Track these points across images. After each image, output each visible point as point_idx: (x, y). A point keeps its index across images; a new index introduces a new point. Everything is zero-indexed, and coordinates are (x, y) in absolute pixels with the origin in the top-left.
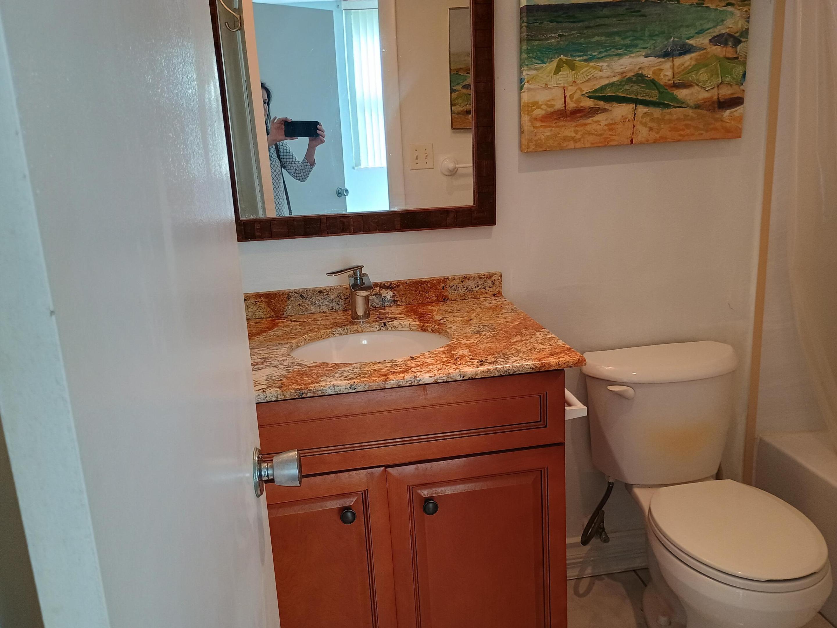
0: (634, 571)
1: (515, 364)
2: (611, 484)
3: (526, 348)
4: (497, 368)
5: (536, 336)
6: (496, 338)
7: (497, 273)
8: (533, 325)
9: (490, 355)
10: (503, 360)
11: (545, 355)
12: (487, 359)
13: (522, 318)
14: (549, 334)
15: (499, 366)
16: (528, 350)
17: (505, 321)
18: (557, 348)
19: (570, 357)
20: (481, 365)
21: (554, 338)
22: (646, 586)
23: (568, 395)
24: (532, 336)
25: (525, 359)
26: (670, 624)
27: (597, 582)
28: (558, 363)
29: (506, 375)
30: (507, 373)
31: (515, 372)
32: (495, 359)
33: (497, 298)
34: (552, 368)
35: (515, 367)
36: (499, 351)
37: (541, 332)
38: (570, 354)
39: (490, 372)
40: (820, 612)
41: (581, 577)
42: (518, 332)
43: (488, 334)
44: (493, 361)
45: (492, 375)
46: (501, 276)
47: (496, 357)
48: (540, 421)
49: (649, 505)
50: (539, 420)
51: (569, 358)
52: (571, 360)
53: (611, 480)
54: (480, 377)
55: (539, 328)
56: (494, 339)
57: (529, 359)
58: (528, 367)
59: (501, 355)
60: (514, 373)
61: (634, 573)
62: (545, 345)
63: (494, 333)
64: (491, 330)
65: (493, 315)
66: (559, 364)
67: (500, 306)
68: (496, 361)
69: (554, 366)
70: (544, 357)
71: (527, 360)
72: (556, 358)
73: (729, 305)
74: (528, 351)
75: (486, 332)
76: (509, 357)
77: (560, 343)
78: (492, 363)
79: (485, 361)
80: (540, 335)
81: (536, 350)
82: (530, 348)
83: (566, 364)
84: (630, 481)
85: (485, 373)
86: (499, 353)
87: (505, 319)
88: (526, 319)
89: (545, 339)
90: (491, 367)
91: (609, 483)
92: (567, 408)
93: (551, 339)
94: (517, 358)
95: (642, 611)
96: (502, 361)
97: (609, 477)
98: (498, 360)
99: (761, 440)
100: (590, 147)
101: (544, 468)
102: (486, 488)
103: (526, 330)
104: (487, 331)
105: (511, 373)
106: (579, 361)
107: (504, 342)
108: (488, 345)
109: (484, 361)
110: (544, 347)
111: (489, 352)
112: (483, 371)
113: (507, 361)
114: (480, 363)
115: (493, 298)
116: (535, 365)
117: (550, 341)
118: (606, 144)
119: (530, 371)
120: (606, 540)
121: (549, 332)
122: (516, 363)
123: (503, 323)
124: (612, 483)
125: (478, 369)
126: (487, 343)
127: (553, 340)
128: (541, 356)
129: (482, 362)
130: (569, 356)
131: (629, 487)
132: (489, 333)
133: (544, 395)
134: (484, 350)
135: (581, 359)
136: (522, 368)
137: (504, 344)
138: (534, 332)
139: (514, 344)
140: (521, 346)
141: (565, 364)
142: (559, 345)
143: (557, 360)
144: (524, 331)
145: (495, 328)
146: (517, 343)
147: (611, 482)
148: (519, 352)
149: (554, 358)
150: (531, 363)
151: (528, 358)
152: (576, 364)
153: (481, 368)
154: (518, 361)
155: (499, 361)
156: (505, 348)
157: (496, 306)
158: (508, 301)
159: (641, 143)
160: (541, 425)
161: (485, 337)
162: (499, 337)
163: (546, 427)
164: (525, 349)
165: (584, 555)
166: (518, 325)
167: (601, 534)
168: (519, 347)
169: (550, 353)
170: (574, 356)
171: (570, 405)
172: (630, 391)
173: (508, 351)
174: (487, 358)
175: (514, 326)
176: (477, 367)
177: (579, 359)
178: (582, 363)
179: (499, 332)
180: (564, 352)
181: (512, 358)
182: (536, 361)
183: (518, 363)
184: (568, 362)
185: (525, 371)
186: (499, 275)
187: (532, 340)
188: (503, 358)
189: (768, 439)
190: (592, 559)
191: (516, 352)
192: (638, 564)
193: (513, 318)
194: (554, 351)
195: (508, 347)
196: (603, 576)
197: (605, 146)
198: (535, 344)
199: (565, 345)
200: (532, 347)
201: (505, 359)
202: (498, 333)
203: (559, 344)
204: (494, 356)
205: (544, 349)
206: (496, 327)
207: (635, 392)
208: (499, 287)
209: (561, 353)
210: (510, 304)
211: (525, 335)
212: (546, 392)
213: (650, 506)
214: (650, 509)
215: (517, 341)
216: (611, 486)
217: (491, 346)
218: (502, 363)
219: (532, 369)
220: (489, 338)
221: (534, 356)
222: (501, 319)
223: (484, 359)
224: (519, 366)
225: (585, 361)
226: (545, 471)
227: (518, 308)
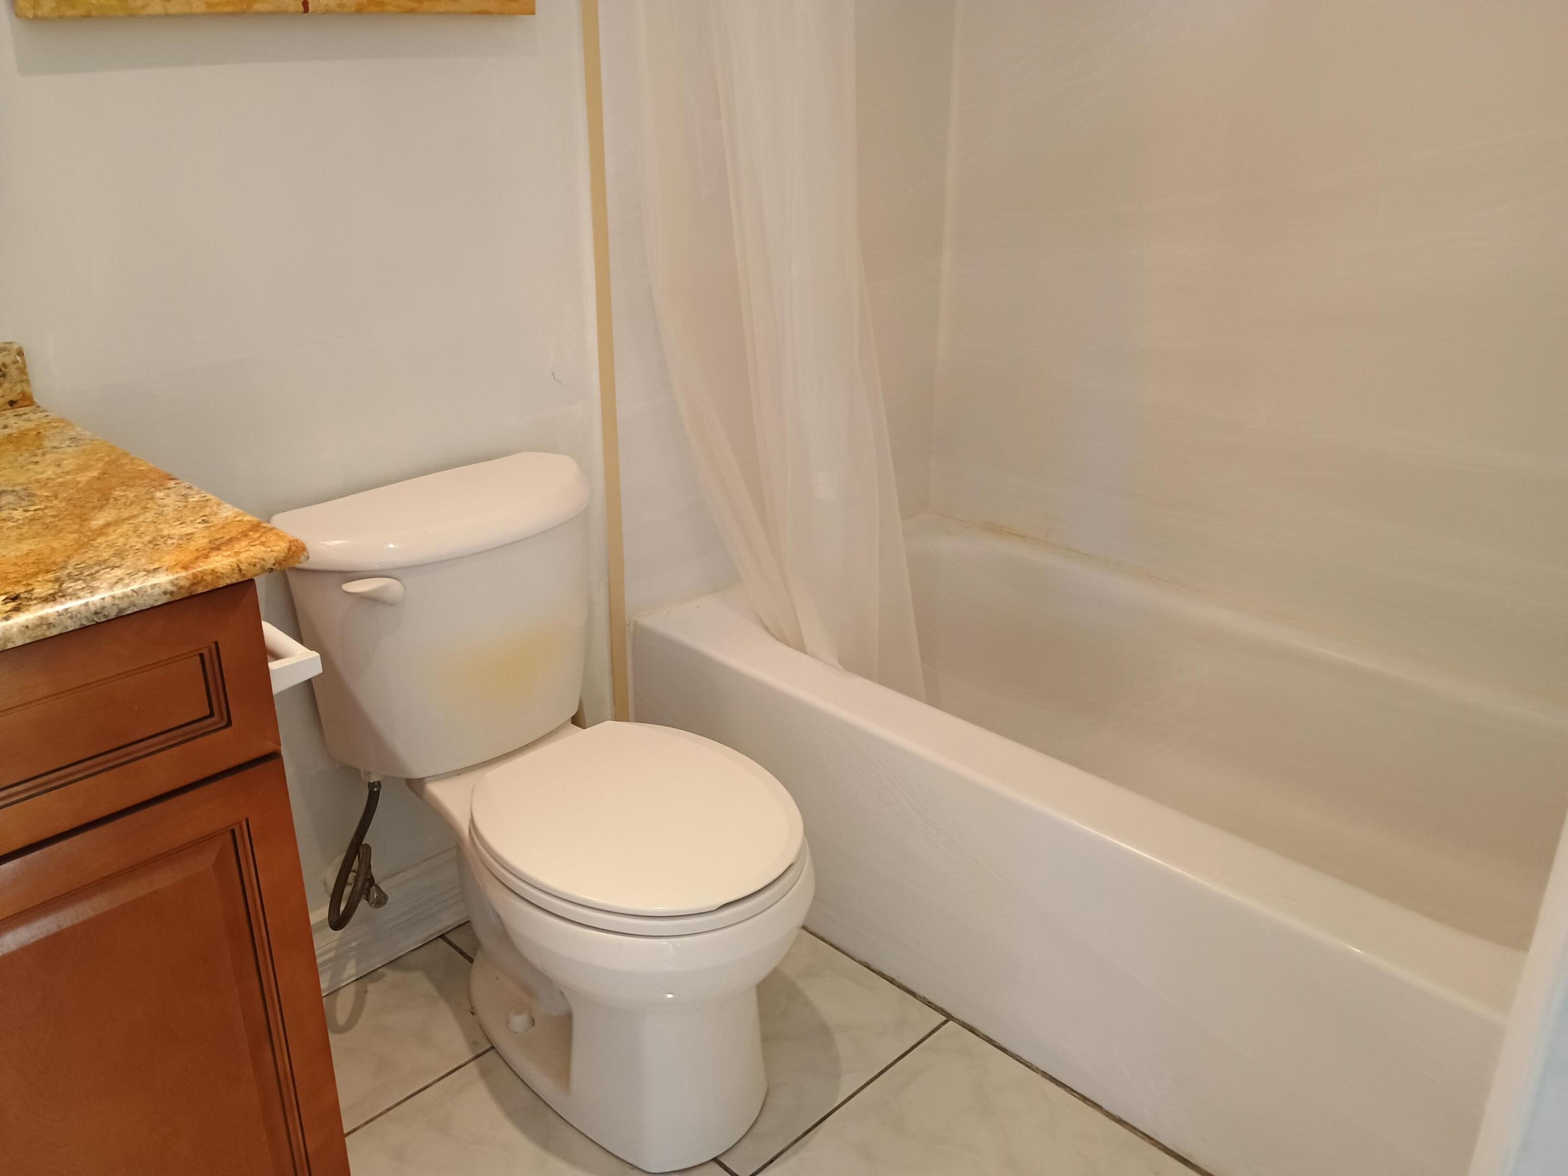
0: (442, 937)
1: (119, 591)
2: (376, 787)
3: (140, 540)
4: (66, 610)
5: (160, 502)
6: (44, 524)
7: (8, 346)
8: (143, 475)
9: (35, 575)
10: (80, 585)
11: (197, 550)
12: (30, 588)
13: (107, 459)
14: (192, 492)
15: (73, 604)
16: (145, 545)
17: (59, 470)
18: (223, 528)
19: (267, 547)
20: (17, 609)
21: (208, 500)
22: (471, 960)
23: (273, 634)
24: (147, 504)
25: (145, 570)
26: (533, 1023)
27: (371, 987)
28: (238, 565)
29: (98, 623)
30: (100, 618)
31: (121, 610)
32: (57, 587)
33: (20, 410)
34: (222, 583)
35: (119, 598)
36: (60, 559)
37: (169, 489)
38: (263, 539)
39: (50, 625)
40: (804, 928)
41: (337, 988)
42: (104, 499)
43: (18, 514)
44: (51, 592)
45: (54, 632)
46: (20, 353)
47: (57, 580)
48: (212, 715)
49: (469, 817)
50: (208, 712)
51: (263, 548)
52: (270, 554)
53: (374, 779)
54: (19, 643)
55: (163, 479)
56: (37, 527)
57: (155, 570)
58: (157, 591)
59: (70, 569)
60: (120, 615)
61: (440, 940)
62: (189, 523)
63: (35, 510)
64: (24, 503)
65: (20, 459)
66: (240, 570)
67: (34, 433)
68: (60, 591)
69: (228, 577)
70: (197, 558)
71: (149, 572)
72: (229, 556)
73: (553, 375)
74: (146, 548)
75: (10, 509)
76: (97, 572)
77: (227, 511)
78: (50, 598)
79: (26, 595)
80: (168, 499)
81: (170, 542)
82: (149, 538)
83: (258, 566)
84: (418, 773)
85: (32, 630)
86: (63, 565)
87: (59, 466)
88: (117, 459)
89: (185, 506)
90: (50, 610)
91: (371, 786)
92: (273, 665)
93: (204, 503)
94: (118, 572)
95: (473, 1013)
96: (79, 587)
97: (370, 772)
98: (64, 586)
99: (636, 625)
100: (204, 15)
101: (240, 823)
102: (91, 914)
103: (125, 491)
104: (11, 506)
105: (113, 614)
106: (289, 554)
107: (71, 533)
108: (25, 547)
109: (22, 596)
110: (189, 530)
111: (31, 566)
112: (27, 627)
113: (95, 584)
114: (11, 605)
115: (10, 413)
116: (175, 582)
117: (200, 511)
118: (245, 6)
119: (165, 599)
120: (382, 900)
121: (190, 488)
122: (120, 586)
123: (54, 477)
124: (376, 784)
125: (10, 622)
126: (19, 540)
127: (207, 506)
128: (186, 557)
129: (18, 602)
130: (263, 545)
131: (416, 786)
132: (20, 510)
133: (210, 652)
134: (15, 564)
135: (294, 548)
136: (142, 596)
137: (73, 536)
138: (147, 493)
139: (102, 531)
140: (121, 536)
141: (255, 565)
142: (227, 518)
143: (233, 560)
144: (121, 493)
145: (34, 495)
146: (110, 530)
147: (374, 782)
148: (120, 554)
149: (223, 556)
150: (163, 580)
151: (152, 567)
152: (285, 560)
153: (21, 619)
154: (127, 581)
155: (70, 590)
156: (80, 549)
157: (23, 434)
158: (54, 415)
159: (327, 12)
160: (215, 724)
161: (10, 524)
162: (53, 520)
163: (229, 724)
164: (138, 542)
165: (336, 942)
166: (98, 478)
167: (369, 891)
168: (117, 539)
169: (210, 542)
170: (274, 543)
171: (277, 657)
172: (392, 587)
173: (89, 555)
174: (29, 585)
175: (89, 482)
176: (7, 619)
177: (289, 549)
178: (299, 557)
179: (49, 504)
180: (246, 536)
181: (107, 573)
182: (177, 572)
183: (128, 585)
184: (263, 559)
185: (150, 603)
186: (14, 352)
187: (150, 516)
188: (79, 580)
189: (650, 621)
190: (354, 944)
191: (115, 555)
192: (447, 921)
193: (81, 462)
194: (218, 536)
195: (82, 546)
196: (381, 970)
197: (243, 13)
198: (160, 524)
199: (243, 515)
200: (154, 535)
201: (84, 581)
202: (46, 508)
203: (225, 515)
204: (51, 576)
205: (189, 534)
206: (38, 493)
207: (404, 586)
208: (22, 381)
209: (238, 539)
210: (62, 424)
211: (128, 504)
212: (216, 643)
213: (472, 816)
214: (472, 821)
215: (108, 525)
216: (375, 790)
217: (33, 547)
218: (82, 594)
219: (168, 596)
220: (23, 524)
221: (168, 560)
222: (46, 467)
223: (20, 589)
224: (130, 594)
225: (304, 549)
226: (241, 828)
227: (88, 434)
